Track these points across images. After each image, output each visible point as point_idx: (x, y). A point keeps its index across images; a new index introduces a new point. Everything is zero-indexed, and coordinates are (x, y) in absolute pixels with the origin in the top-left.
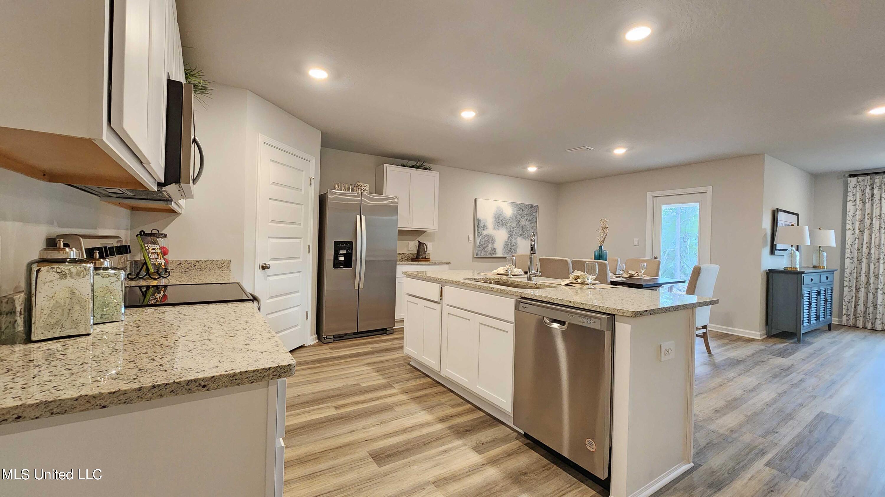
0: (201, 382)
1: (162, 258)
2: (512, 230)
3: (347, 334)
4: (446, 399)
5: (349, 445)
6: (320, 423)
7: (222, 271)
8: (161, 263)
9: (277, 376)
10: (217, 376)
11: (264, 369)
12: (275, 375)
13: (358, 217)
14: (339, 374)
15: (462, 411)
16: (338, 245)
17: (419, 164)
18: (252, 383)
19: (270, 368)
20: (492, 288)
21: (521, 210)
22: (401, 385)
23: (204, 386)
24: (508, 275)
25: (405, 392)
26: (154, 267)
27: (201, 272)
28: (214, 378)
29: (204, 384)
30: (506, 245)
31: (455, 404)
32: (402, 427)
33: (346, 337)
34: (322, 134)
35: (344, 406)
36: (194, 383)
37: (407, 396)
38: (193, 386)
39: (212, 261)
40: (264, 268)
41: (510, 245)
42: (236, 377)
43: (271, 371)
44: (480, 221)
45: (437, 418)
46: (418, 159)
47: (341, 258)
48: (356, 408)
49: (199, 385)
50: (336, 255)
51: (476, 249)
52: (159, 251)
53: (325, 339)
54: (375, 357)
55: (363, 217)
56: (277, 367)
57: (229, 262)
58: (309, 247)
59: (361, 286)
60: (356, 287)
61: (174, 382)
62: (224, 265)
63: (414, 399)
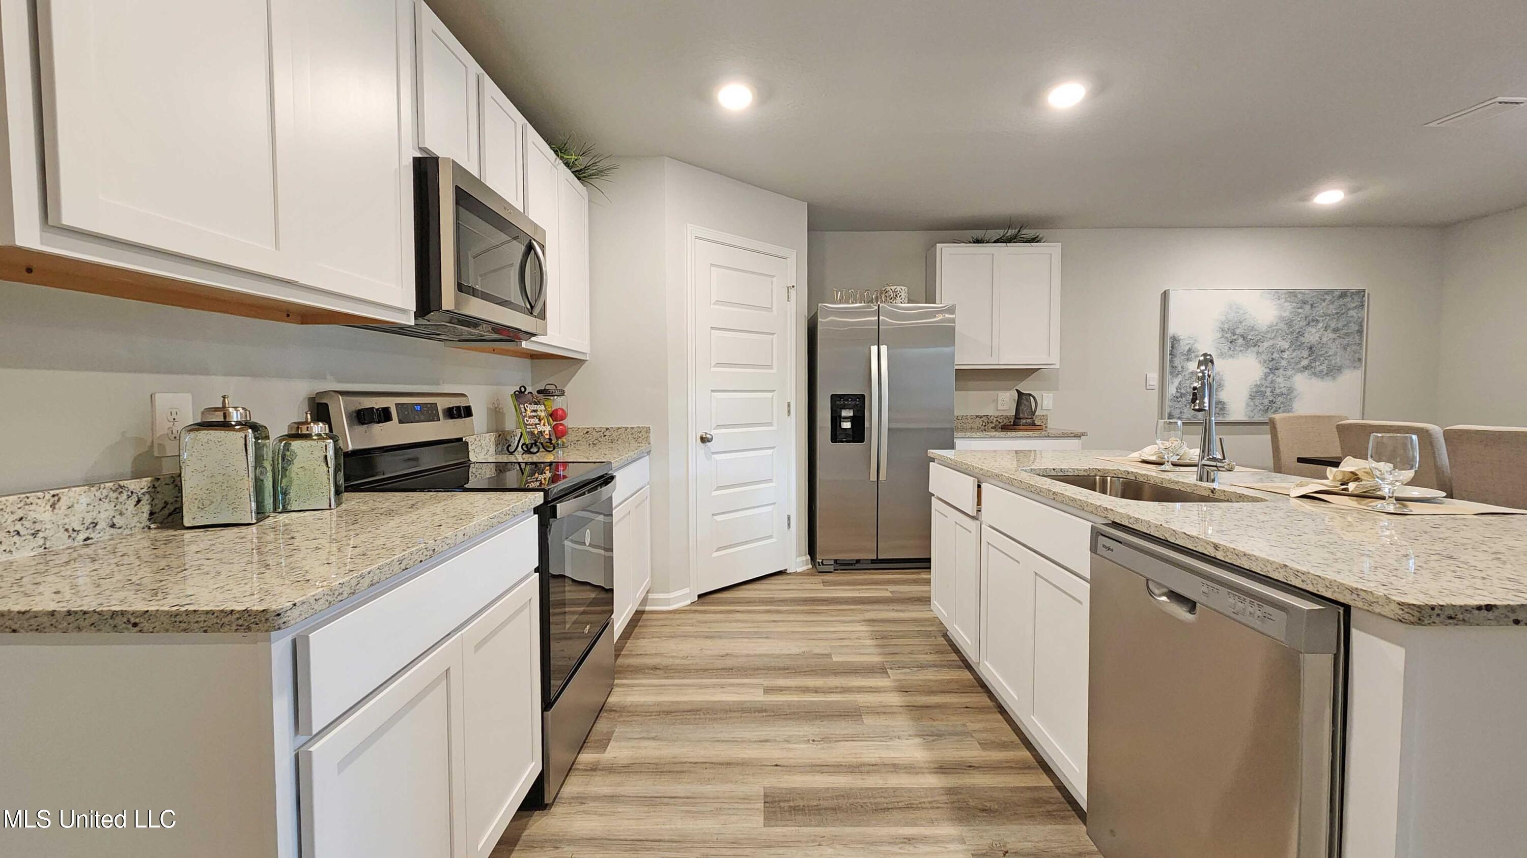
0: (130, 616)
1: (546, 424)
2: (1276, 356)
3: (859, 560)
4: (978, 726)
5: (743, 764)
6: (726, 711)
7: (639, 445)
8: (544, 431)
9: (245, 627)
10: (152, 611)
11: (222, 611)
12: (241, 626)
13: (874, 349)
14: (813, 629)
15: (1001, 762)
16: (838, 402)
17: (1011, 232)
18: (205, 631)
19: (232, 611)
20: (1054, 493)
21: (1308, 307)
22: (905, 674)
23: (135, 625)
24: (1162, 464)
25: (904, 690)
26: (530, 437)
27: (611, 445)
28: (148, 614)
29: (134, 621)
30: (1257, 393)
31: (993, 742)
32: (855, 760)
33: (858, 566)
34: (810, 207)
35: (780, 690)
36: (121, 616)
37: (903, 698)
38: (119, 620)
39: (626, 429)
40: (704, 440)
41: (1268, 394)
42: (178, 619)
43: (235, 617)
44: (1179, 341)
45: (936, 762)
46: (1008, 223)
47: (845, 423)
48: (797, 699)
49: (128, 621)
50: (836, 420)
51: (1167, 403)
52: (543, 414)
53: (819, 565)
54: (887, 610)
55: (884, 348)
56: (244, 611)
57: (648, 430)
58: (789, 405)
59: (883, 477)
60: (873, 478)
61: (94, 611)
62: (641, 434)
63: (912, 708)
